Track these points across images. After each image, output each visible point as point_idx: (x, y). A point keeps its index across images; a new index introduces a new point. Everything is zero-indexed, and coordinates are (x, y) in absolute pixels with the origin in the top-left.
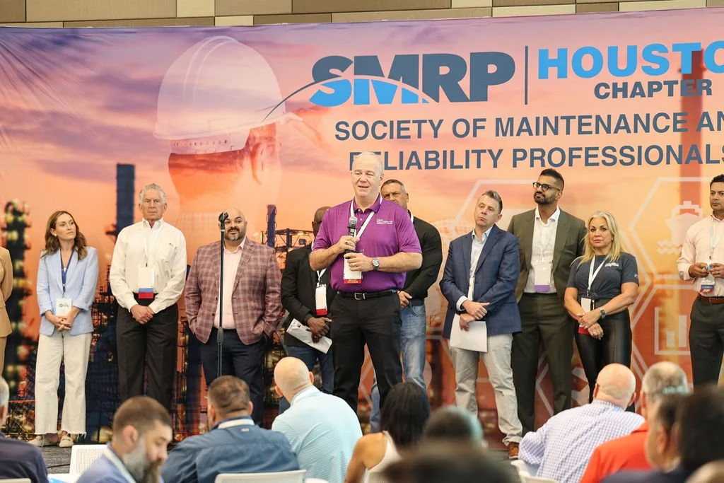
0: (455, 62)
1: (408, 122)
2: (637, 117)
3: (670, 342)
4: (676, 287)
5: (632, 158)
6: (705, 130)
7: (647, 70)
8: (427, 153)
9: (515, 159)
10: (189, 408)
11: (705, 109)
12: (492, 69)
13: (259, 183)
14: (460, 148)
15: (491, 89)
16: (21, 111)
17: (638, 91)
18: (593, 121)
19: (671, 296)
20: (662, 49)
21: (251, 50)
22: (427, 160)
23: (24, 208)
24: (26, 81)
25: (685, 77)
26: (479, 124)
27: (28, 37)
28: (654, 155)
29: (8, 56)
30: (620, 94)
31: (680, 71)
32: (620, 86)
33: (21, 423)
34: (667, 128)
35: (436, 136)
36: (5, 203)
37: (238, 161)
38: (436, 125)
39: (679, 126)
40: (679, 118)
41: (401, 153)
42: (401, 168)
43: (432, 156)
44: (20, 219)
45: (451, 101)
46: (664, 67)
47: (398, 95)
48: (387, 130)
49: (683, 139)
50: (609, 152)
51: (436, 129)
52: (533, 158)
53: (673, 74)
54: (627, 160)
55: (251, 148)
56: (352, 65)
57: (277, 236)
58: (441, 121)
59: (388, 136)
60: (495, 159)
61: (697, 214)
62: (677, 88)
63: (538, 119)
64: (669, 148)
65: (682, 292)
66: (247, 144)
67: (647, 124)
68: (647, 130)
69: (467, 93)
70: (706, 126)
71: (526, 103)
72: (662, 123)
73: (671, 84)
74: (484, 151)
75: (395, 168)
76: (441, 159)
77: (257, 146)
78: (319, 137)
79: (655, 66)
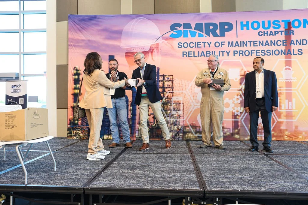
0: (215, 25)
1: (201, 43)
2: (271, 41)
3: (283, 108)
4: (285, 91)
5: (270, 53)
6: (292, 45)
7: (274, 28)
8: (207, 52)
9: (234, 54)
10: (132, 129)
11: (292, 39)
12: (226, 27)
13: (154, 61)
14: (217, 50)
15: (226, 33)
16: (79, 40)
17: (271, 34)
18: (258, 42)
19: (283, 94)
20: (278, 21)
21: (150, 21)
22: (207, 54)
23: (79, 69)
24: (80, 31)
25: (286, 30)
26: (223, 43)
27: (81, 18)
28: (277, 52)
29: (74, 23)
30: (266, 35)
31: (284, 28)
32: (266, 32)
33: (79, 134)
34: (281, 44)
35: (209, 47)
36: (73, 67)
37: (147, 54)
38: (209, 43)
39: (284, 44)
40: (284, 42)
41: (199, 52)
42: (199, 56)
43: (208, 53)
44: (78, 72)
45: (214, 36)
46: (279, 26)
47: (197, 35)
48: (194, 45)
49: (286, 48)
50: (263, 51)
51: (209, 45)
52: (240, 53)
53: (282, 29)
54: (269, 54)
55: (151, 50)
56: (183, 26)
57: (160, 77)
58: (211, 42)
59: (194, 46)
60: (228, 54)
61: (291, 70)
62: (283, 33)
63: (241, 42)
64: (281, 50)
65: (286, 93)
66: (150, 49)
67: (275, 43)
68: (274, 45)
69: (219, 34)
70: (292, 44)
71: (237, 37)
72: (279, 43)
73: (281, 32)
74: (225, 51)
75: (197, 56)
76: (211, 53)
77: (153, 50)
78: (173, 47)
79: (276, 26)
